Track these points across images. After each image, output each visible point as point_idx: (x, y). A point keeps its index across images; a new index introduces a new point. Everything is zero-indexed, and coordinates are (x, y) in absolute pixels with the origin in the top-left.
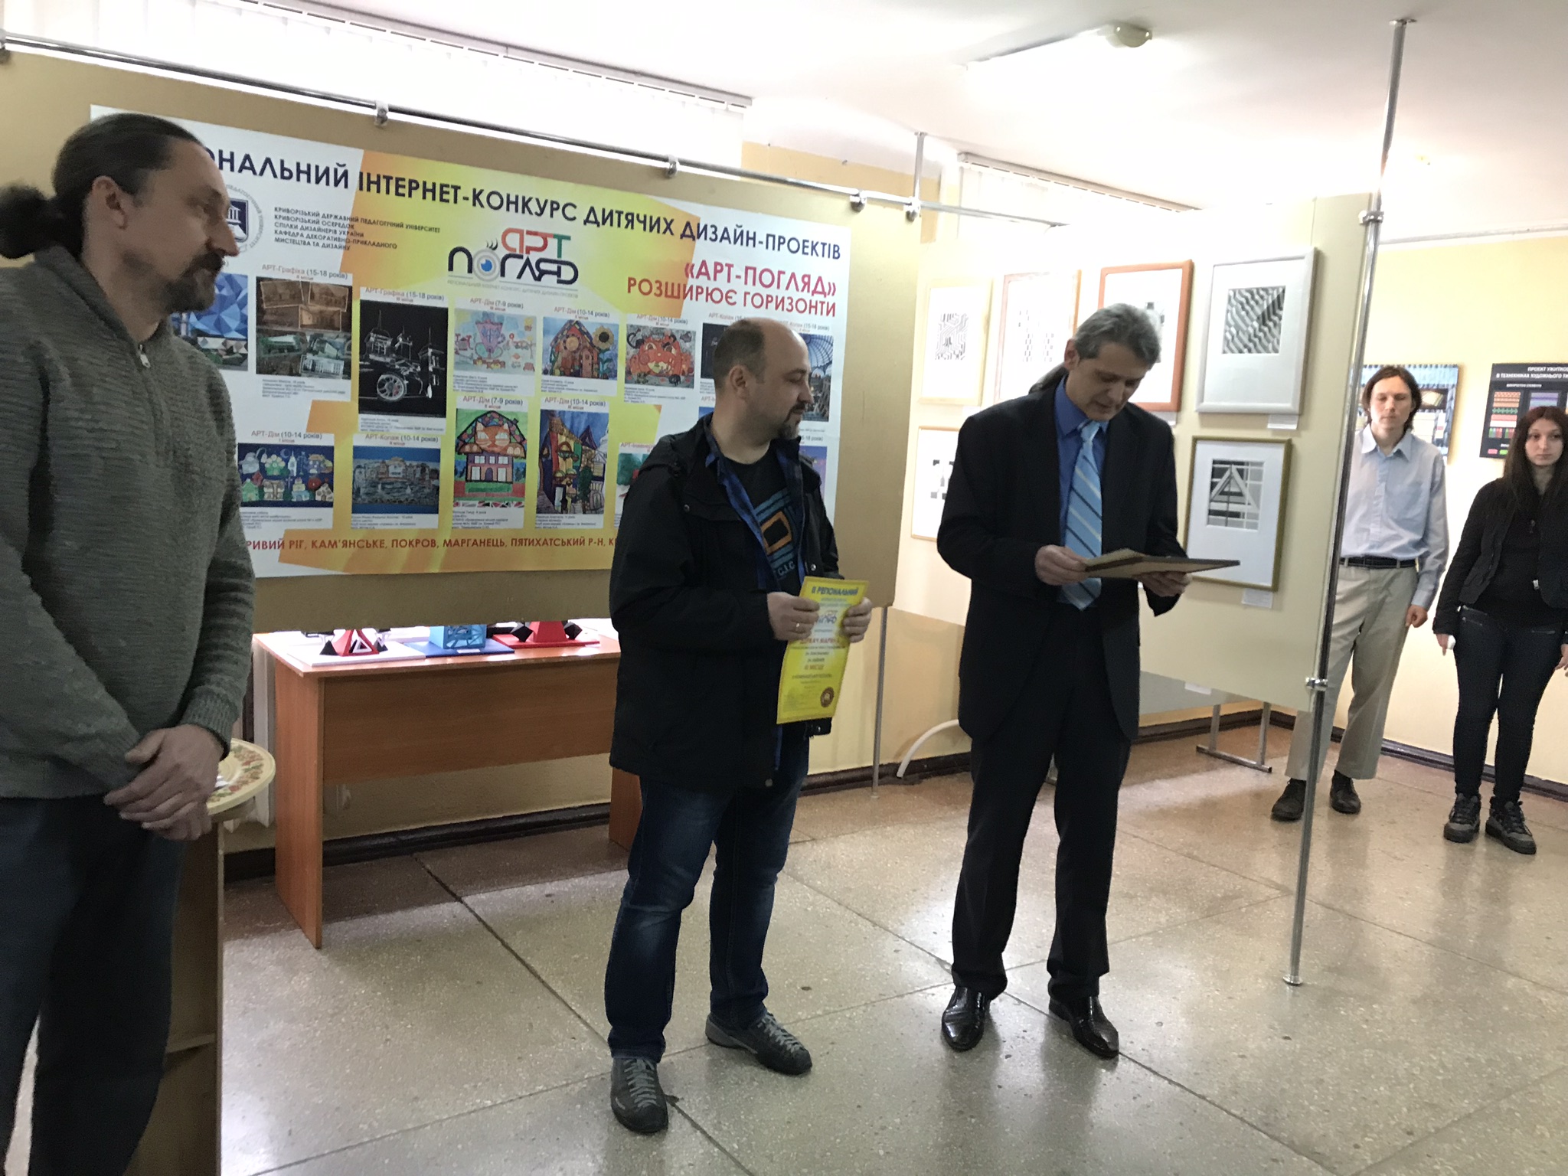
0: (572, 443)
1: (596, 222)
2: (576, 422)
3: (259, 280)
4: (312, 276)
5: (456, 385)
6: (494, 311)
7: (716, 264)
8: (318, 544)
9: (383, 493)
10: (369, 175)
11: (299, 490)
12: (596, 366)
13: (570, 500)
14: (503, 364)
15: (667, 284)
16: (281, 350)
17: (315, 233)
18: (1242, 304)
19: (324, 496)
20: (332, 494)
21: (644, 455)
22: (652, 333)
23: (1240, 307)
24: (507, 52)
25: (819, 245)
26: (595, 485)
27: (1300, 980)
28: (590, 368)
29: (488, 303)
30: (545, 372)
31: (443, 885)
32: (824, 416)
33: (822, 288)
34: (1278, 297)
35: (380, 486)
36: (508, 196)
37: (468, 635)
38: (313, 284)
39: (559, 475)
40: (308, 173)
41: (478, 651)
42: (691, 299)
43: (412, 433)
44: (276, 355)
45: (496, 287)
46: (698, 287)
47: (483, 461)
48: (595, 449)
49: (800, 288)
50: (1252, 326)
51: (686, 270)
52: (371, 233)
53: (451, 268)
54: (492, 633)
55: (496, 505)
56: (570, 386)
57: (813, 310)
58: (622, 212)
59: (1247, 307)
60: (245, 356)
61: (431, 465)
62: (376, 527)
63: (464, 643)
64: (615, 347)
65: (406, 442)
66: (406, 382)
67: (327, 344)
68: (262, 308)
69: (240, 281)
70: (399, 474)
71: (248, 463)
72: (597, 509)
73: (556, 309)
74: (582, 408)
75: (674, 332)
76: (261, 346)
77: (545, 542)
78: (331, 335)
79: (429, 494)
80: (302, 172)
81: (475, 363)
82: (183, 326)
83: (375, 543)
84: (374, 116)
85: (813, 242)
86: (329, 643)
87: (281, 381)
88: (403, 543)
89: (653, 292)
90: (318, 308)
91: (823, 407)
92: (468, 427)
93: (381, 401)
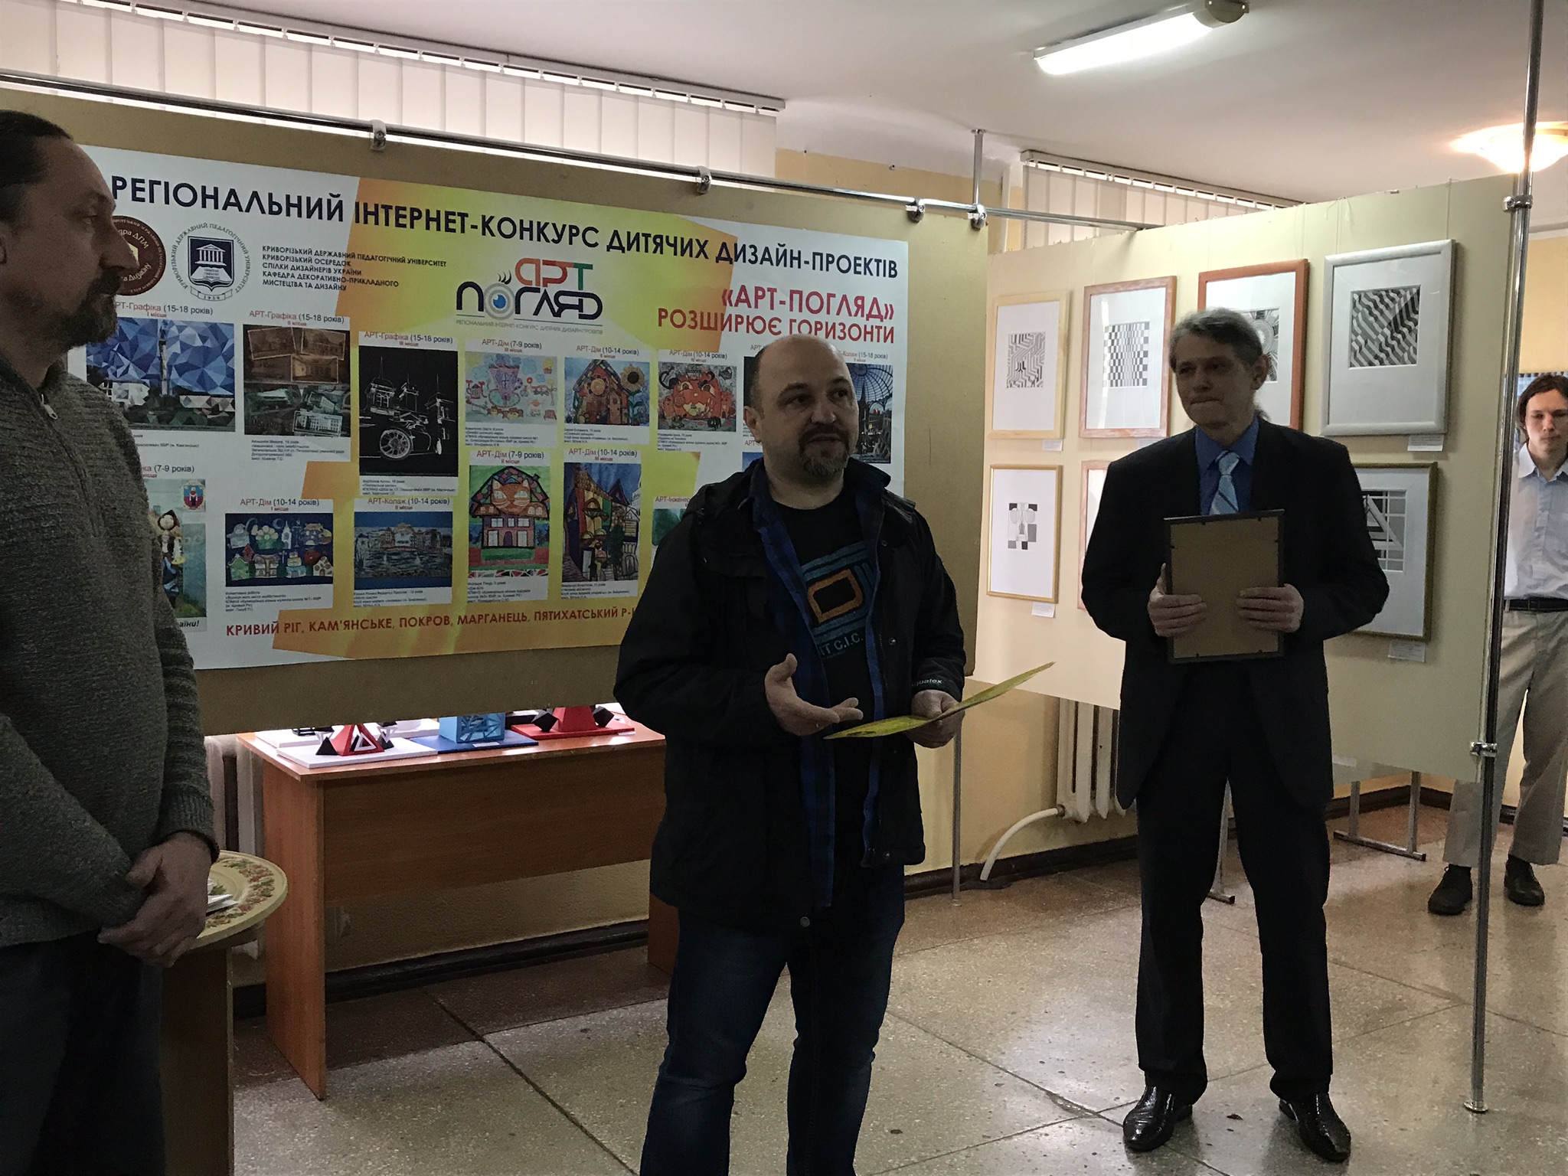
0: (600, 500)
1: (621, 248)
2: (605, 475)
3: (246, 328)
4: (305, 321)
5: (468, 438)
6: (509, 353)
7: (757, 289)
8: (316, 626)
9: (389, 565)
10: (366, 205)
11: (295, 563)
12: (626, 411)
13: (599, 565)
14: (521, 413)
15: (702, 314)
16: (272, 407)
17: (307, 273)
18: (1369, 308)
19: (323, 570)
20: (331, 569)
21: (682, 510)
22: (687, 371)
23: (1367, 312)
24: (508, 61)
25: (873, 262)
26: (628, 547)
27: (1486, 1107)
28: (618, 413)
29: (502, 344)
30: (568, 420)
31: (457, 1020)
32: (886, 455)
33: (878, 311)
34: (1412, 299)
35: (385, 558)
36: (522, 222)
37: (483, 727)
38: (308, 330)
39: (587, 537)
40: (299, 206)
41: (496, 744)
42: (730, 330)
43: (420, 495)
44: (266, 412)
45: (510, 325)
46: (737, 316)
47: (500, 524)
49: (853, 313)
50: (1383, 334)
51: (723, 297)
52: (370, 270)
53: (459, 307)
54: (511, 723)
55: (517, 574)
56: (596, 435)
57: (868, 337)
58: (650, 235)
59: (1376, 312)
60: (233, 414)
61: (443, 531)
62: (381, 604)
63: (480, 735)
64: (647, 388)
65: (413, 505)
67: (323, 398)
68: (250, 360)
69: (225, 330)
70: (407, 542)
71: (237, 536)
72: (631, 574)
73: (578, 348)
74: (611, 459)
75: (712, 368)
76: (250, 403)
77: (573, 615)
78: (327, 387)
79: (441, 564)
80: (292, 205)
81: (489, 413)
82: (164, 385)
83: (380, 622)
84: (370, 139)
85: (865, 259)
86: (327, 741)
87: (272, 442)
88: (413, 622)
89: (687, 323)
90: (312, 357)
91: (883, 446)
92: (483, 486)
93: (385, 460)
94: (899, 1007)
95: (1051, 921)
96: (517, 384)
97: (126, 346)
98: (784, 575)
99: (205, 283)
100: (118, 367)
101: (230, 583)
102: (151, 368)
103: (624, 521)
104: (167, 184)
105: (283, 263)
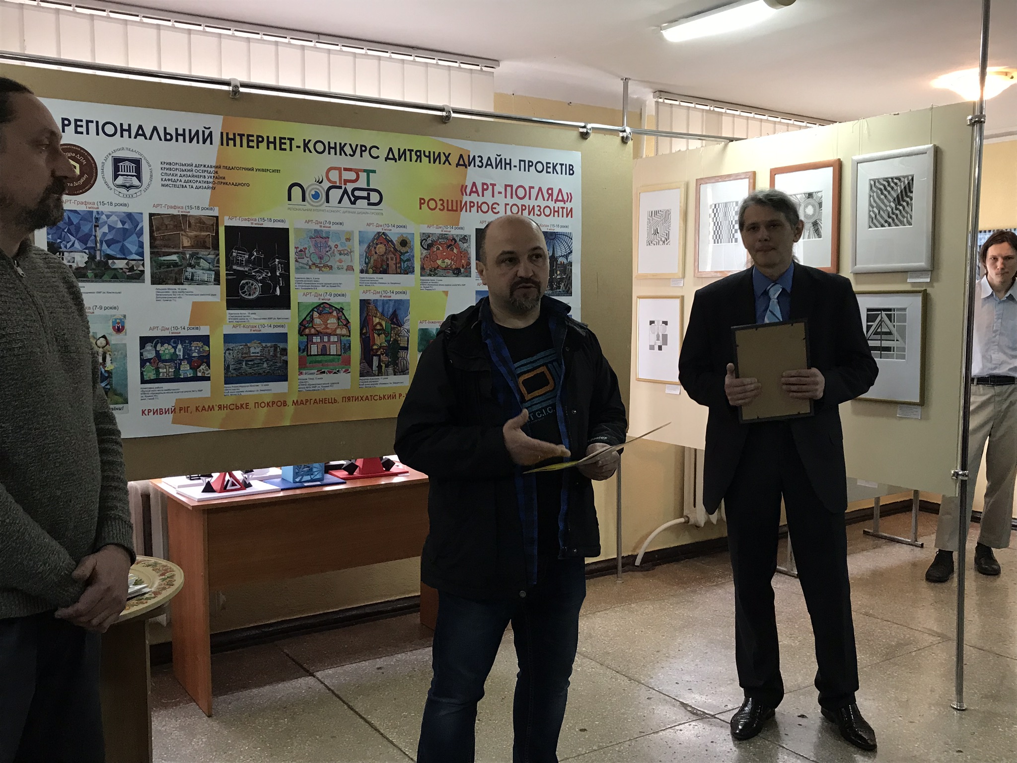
0: (384, 323)
1: (394, 159)
2: (386, 307)
3: (151, 215)
4: (189, 210)
5: (297, 285)
6: (323, 228)
7: (483, 184)
8: (200, 409)
9: (247, 368)
10: (227, 134)
11: (185, 368)
12: (398, 265)
13: (384, 365)
14: (331, 268)
15: (448, 201)
16: (169, 266)
17: (190, 179)
18: (881, 190)
19: (204, 373)
20: (209, 371)
21: (437, 329)
22: (439, 238)
23: (880, 192)
24: (319, 38)
25: (558, 165)
26: (402, 354)
27: (965, 707)
28: (394, 267)
29: (318, 222)
30: (362, 272)
31: (297, 663)
32: (568, 292)
33: (563, 198)
34: (909, 183)
35: (244, 364)
36: (329, 143)
37: (310, 472)
38: (190, 216)
39: (375, 347)
40: (184, 135)
41: (319, 483)
42: (466, 211)
43: (266, 322)
44: (165, 270)
45: (323, 211)
46: (471, 202)
47: (319, 340)
48: (400, 327)
49: (546, 199)
50: (890, 206)
51: (461, 190)
52: (230, 177)
53: (290, 199)
54: (328, 469)
55: (330, 372)
56: (380, 281)
57: (556, 214)
58: (413, 150)
59: (885, 192)
60: (143, 272)
61: (281, 345)
62: (242, 393)
63: (308, 478)
64: (412, 250)
65: (262, 329)
66: (260, 285)
67: (202, 260)
68: (154, 236)
69: (137, 217)
70: (258, 353)
71: (147, 351)
72: (404, 371)
73: (368, 224)
74: (390, 297)
75: (454, 236)
76: (154, 263)
77: (367, 398)
78: (204, 253)
79: (280, 367)
80: (180, 135)
81: (310, 268)
82: (98, 253)
83: (242, 405)
84: (230, 91)
85: (553, 163)
86: (208, 484)
87: (169, 289)
88: (263, 405)
89: (438, 208)
90: (194, 233)
91: (567, 285)
92: (307, 316)
93: (243, 299)
94: (584, 649)
95: (681, 591)
96: (328, 249)
97: (72, 228)
98: (503, 370)
100: (68, 242)
101: (143, 381)
102: (89, 242)
103: (399, 336)
104: (97, 122)
105: (173, 172)
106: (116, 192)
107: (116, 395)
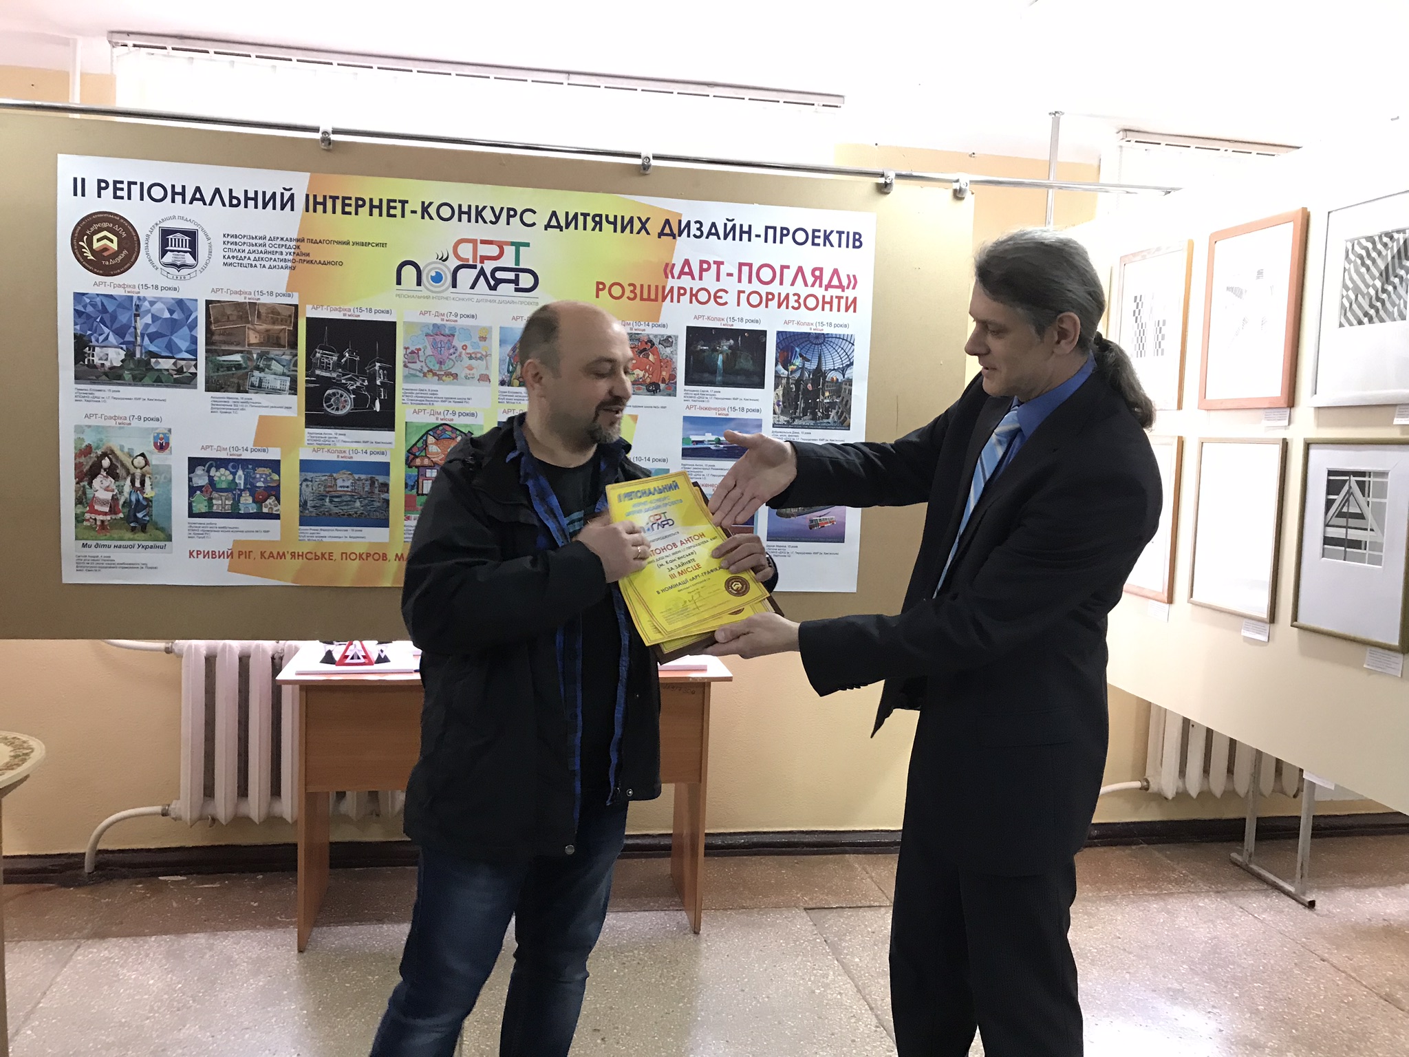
1: (559, 227)
3: (208, 303)
4: (259, 297)
5: (405, 398)
6: (444, 322)
7: (702, 262)
8: (266, 555)
9: (332, 506)
10: (315, 197)
11: (247, 502)
14: (455, 376)
15: (642, 286)
16: (229, 368)
17: (261, 255)
18: (1361, 258)
19: (271, 509)
20: (279, 507)
23: (1359, 262)
25: (835, 232)
29: (438, 314)
30: (502, 383)
32: (843, 424)
33: (837, 281)
35: (327, 500)
36: (460, 206)
38: (259, 304)
40: (255, 199)
42: (672, 301)
43: (360, 447)
44: (224, 373)
45: (447, 298)
46: (679, 288)
49: (810, 283)
50: (1374, 286)
51: (665, 271)
52: (317, 253)
53: (399, 282)
57: (827, 307)
58: (589, 215)
59: (1368, 262)
60: (194, 375)
61: (381, 479)
62: (324, 539)
65: (354, 455)
67: (274, 362)
68: (211, 330)
69: (188, 303)
71: (197, 475)
73: (513, 318)
75: (651, 337)
76: (210, 363)
78: (278, 352)
79: (378, 507)
80: (250, 199)
81: (425, 376)
82: (138, 349)
83: (323, 555)
84: (318, 139)
85: (825, 231)
86: (329, 653)
87: (228, 398)
88: (353, 556)
89: (626, 295)
90: (265, 327)
91: (842, 413)
92: (418, 441)
93: (328, 415)
96: (452, 351)
97: (107, 318)
99: (173, 265)
100: (100, 335)
101: (192, 515)
102: (127, 335)
104: (142, 184)
105: (240, 247)
106: (163, 272)
107: (157, 529)
